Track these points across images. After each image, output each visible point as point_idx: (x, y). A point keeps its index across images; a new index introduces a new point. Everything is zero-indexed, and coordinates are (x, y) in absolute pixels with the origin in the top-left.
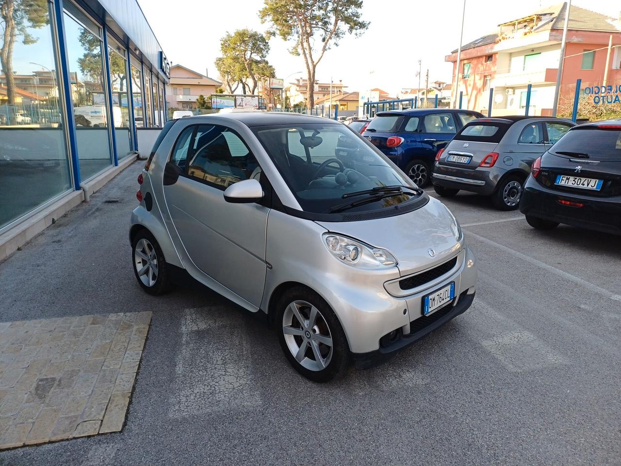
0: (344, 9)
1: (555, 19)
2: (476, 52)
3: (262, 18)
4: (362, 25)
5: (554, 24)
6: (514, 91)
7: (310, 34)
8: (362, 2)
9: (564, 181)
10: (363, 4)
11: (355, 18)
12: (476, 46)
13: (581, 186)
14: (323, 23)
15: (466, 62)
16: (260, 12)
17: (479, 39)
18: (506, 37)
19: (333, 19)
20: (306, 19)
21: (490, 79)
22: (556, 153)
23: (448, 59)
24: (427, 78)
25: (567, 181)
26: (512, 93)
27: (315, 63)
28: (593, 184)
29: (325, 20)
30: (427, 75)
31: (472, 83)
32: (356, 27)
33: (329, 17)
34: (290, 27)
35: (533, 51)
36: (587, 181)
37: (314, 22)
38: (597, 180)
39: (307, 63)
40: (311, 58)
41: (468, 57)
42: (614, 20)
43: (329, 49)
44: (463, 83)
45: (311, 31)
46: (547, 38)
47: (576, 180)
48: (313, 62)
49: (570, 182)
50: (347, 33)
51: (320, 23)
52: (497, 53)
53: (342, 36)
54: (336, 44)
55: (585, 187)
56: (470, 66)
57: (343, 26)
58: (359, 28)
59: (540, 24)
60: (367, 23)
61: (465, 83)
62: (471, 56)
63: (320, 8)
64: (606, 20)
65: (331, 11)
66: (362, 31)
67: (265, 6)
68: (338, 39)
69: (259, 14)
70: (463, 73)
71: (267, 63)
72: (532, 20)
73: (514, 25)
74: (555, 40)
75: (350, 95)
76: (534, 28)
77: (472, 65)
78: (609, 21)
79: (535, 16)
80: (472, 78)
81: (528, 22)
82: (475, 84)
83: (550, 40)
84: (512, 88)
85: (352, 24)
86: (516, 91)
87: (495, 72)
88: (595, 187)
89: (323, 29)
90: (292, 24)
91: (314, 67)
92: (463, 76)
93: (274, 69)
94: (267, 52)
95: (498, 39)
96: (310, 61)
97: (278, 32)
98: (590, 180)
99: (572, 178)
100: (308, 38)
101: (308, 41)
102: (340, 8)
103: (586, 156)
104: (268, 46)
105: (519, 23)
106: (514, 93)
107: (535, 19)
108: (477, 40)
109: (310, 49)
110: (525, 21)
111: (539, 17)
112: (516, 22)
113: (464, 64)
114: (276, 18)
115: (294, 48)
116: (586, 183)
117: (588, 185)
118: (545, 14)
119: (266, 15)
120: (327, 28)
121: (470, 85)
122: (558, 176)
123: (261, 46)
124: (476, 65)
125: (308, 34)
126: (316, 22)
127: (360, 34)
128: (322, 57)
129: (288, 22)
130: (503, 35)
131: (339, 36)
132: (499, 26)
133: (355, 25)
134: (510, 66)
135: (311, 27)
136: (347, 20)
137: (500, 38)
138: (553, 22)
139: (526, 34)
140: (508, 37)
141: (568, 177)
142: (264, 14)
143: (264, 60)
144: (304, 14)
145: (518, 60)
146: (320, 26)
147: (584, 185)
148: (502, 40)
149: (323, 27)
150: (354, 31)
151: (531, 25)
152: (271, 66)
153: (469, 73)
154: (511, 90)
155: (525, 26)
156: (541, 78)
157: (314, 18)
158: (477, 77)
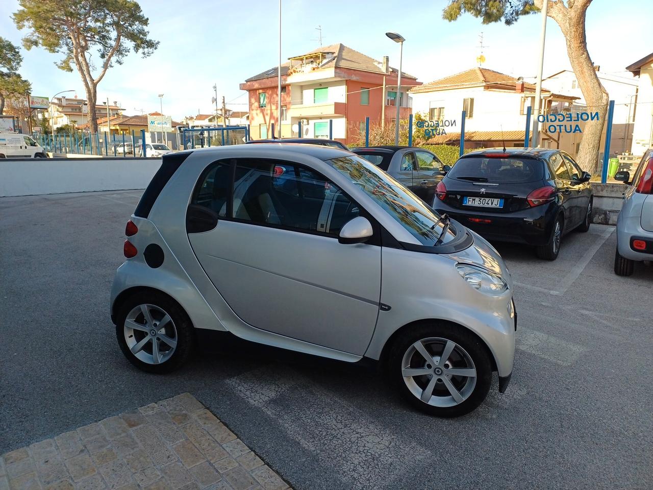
0: (127, 24)
1: (336, 59)
2: (270, 82)
3: (18, 23)
4: (151, 44)
5: (336, 62)
6: (308, 122)
7: (86, 48)
8: (148, 19)
9: (470, 202)
10: (149, 22)
11: (141, 36)
12: (269, 76)
13: (486, 206)
14: (101, 37)
15: (261, 91)
16: (15, 14)
17: (271, 70)
18: (296, 70)
19: (113, 34)
20: (78, 30)
21: (286, 110)
22: (458, 178)
23: (242, 87)
24: (224, 105)
25: (473, 202)
26: (307, 123)
27: (95, 82)
28: (496, 203)
29: (103, 33)
30: (224, 102)
31: (269, 112)
32: (142, 45)
33: (108, 31)
34: (58, 37)
35: (321, 85)
36: (490, 200)
37: (89, 35)
38: (499, 200)
39: (85, 81)
40: (90, 75)
41: (263, 86)
42: (379, 63)
43: (111, 66)
44: (261, 112)
45: (86, 45)
46: (333, 75)
47: (481, 201)
48: (92, 80)
49: (476, 202)
50: (132, 51)
51: (97, 37)
52: (290, 85)
53: (126, 54)
54: (119, 62)
55: (490, 206)
56: (265, 95)
57: (128, 44)
58: (146, 47)
59: (325, 61)
60: (156, 42)
61: (262, 112)
62: (266, 86)
63: (97, 20)
64: (374, 63)
65: (111, 24)
66: (151, 50)
67: (22, 8)
68: (120, 56)
69: (14, 17)
70: (259, 102)
71: (19, 76)
72: (317, 57)
73: (302, 60)
74: (339, 77)
75: (131, 119)
76: (320, 65)
77: (267, 95)
78: (376, 64)
79: (321, 54)
80: (268, 107)
81: (314, 58)
82: (272, 114)
83: (335, 77)
84: (306, 118)
85: (139, 42)
86: (310, 121)
87: (290, 103)
88: (498, 205)
89: (100, 43)
90: (58, 33)
91: (95, 85)
92: (259, 105)
93: (29, 85)
94: (18, 63)
95: (289, 71)
96: (88, 79)
97: (41, 41)
98: (493, 199)
99: (477, 199)
100: (83, 52)
101: (83, 56)
102: (122, 23)
103: (485, 180)
104: (20, 56)
105: (307, 58)
106: (308, 124)
107: (321, 56)
108: (268, 71)
109: (87, 64)
110: (311, 57)
111: (324, 54)
112: (305, 57)
113: (259, 93)
114: (38, 24)
115: (64, 62)
116: (490, 202)
117: (492, 204)
118: (328, 53)
119: (24, 19)
120: (106, 43)
121: (267, 114)
122: (465, 198)
123: (9, 56)
124: (271, 96)
125: (82, 47)
126: (91, 35)
127: (148, 53)
128: (103, 75)
129: (55, 30)
130: (294, 69)
131: (122, 54)
132: (289, 59)
133: (142, 43)
134: (302, 98)
135: (86, 41)
136: (132, 36)
137: (292, 71)
138: (335, 60)
139: (314, 69)
140: (298, 70)
141: (474, 198)
142: (20, 18)
143: (15, 74)
144: (76, 24)
145: (308, 93)
146: (97, 40)
147: (488, 204)
148: (293, 73)
149: (101, 41)
150: (141, 50)
151: (318, 61)
152: (26, 81)
153: (265, 102)
154: (305, 120)
155: (312, 62)
156: (331, 111)
157: (89, 29)
158: (274, 107)
